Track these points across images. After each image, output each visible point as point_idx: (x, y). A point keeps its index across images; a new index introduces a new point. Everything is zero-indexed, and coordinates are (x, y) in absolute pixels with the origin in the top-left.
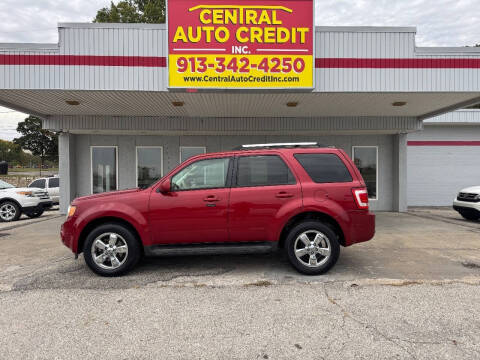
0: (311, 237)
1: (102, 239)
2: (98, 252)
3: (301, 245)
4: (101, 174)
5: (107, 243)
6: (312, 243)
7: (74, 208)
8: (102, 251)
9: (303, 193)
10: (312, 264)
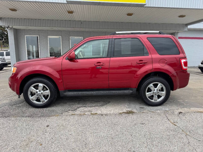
0: (156, 86)
1: (34, 87)
2: (32, 94)
3: (149, 90)
4: (31, 50)
5: (37, 89)
6: (156, 89)
7: (16, 68)
8: (35, 94)
9: (153, 61)
10: (155, 100)
